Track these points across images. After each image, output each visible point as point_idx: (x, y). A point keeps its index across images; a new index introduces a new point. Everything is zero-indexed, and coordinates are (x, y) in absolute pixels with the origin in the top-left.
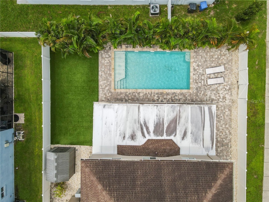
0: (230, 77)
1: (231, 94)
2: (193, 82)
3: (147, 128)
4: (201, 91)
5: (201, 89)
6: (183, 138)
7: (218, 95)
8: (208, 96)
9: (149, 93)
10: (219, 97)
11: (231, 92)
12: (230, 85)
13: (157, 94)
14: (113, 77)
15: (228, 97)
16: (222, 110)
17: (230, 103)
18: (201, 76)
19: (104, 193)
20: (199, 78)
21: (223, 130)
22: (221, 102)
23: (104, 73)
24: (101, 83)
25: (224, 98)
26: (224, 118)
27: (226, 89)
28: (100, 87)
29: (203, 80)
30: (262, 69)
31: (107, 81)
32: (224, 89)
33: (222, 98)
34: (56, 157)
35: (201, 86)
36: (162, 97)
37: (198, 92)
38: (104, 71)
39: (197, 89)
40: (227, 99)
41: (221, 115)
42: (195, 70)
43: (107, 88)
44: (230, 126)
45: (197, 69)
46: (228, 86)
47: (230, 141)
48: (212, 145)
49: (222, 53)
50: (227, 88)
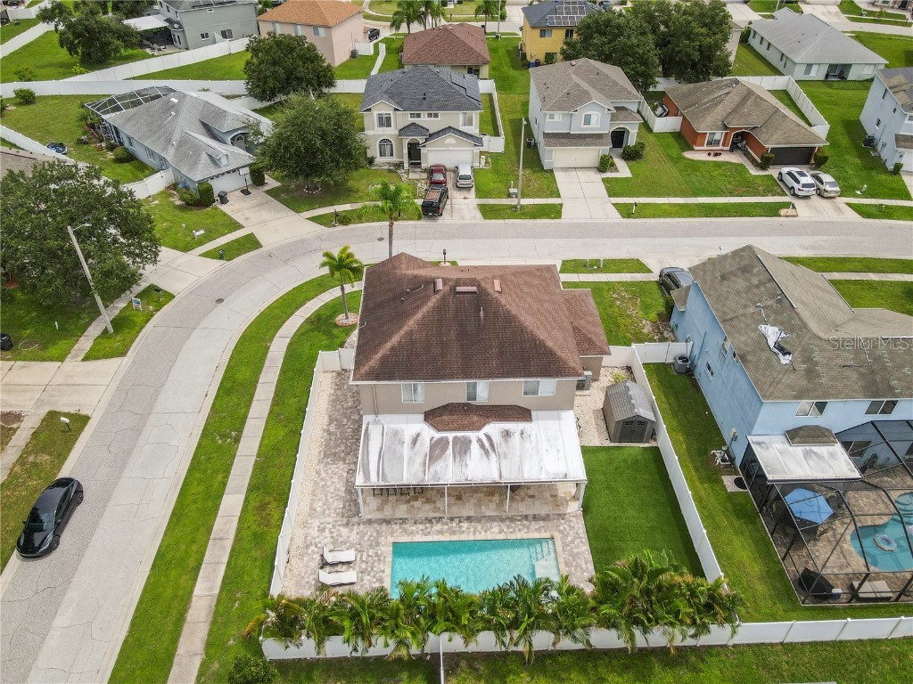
0: (303, 570)
1: (306, 537)
2: (385, 557)
3: (482, 446)
4: (369, 540)
5: (369, 543)
6: (418, 435)
7: (335, 534)
8: (355, 532)
9: (480, 533)
10: (332, 530)
11: (305, 542)
12: (307, 553)
13: (463, 532)
14: (561, 560)
15: (313, 533)
16: (329, 509)
17: (310, 521)
18: (366, 569)
19: (542, 337)
20: (373, 564)
22: (329, 523)
23: (581, 568)
24: (585, 549)
25: (322, 530)
26: (326, 496)
27: (316, 546)
28: (585, 540)
29: (363, 561)
30: (228, 591)
31: (571, 551)
32: (319, 545)
33: (327, 530)
34: (636, 410)
35: (368, 550)
36: (452, 527)
37: (376, 538)
38: (584, 571)
39: (378, 544)
40: (316, 528)
43: (570, 539)
44: (316, 483)
45: (375, 582)
46: (310, 551)
47: (320, 461)
48: (367, 428)
50: (313, 548)
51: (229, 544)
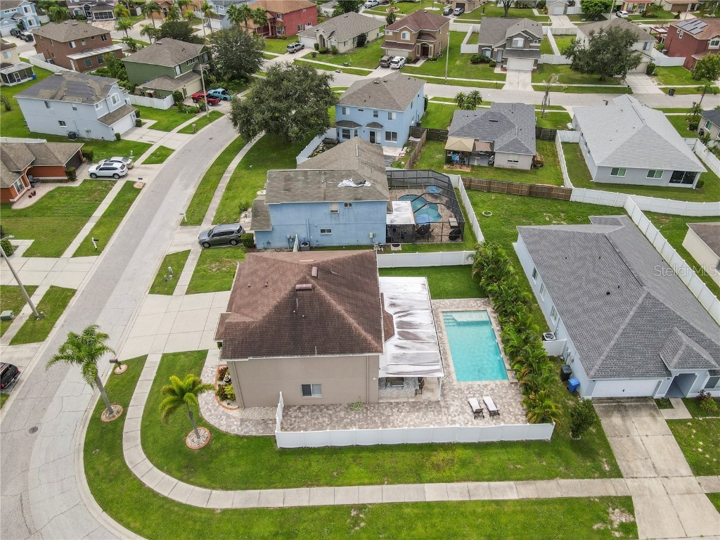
2: (469, 385)
3: (404, 316)
4: (457, 394)
5: (460, 394)
6: (397, 346)
8: (453, 403)
20: (475, 391)
21: (406, 422)
22: (447, 418)
23: (459, 303)
24: (446, 301)
28: (441, 300)
37: (456, 390)
39: (460, 389)
41: (427, 420)
42: (486, 386)
43: (441, 305)
45: (487, 389)
48: (391, 374)
49: (519, 417)
51: (471, 485)
